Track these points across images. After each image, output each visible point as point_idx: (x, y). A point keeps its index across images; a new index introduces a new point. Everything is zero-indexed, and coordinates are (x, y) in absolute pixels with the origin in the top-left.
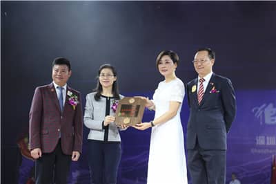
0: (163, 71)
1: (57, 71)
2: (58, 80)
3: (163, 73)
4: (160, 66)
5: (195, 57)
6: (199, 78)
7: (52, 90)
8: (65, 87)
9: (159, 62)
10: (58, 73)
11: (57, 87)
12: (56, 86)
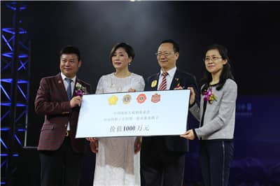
0: (116, 63)
1: (65, 61)
2: (65, 71)
3: (116, 66)
4: (114, 58)
5: (159, 50)
6: (162, 72)
7: (60, 82)
8: (74, 79)
9: (113, 55)
10: (66, 64)
11: (65, 79)
12: (64, 77)
